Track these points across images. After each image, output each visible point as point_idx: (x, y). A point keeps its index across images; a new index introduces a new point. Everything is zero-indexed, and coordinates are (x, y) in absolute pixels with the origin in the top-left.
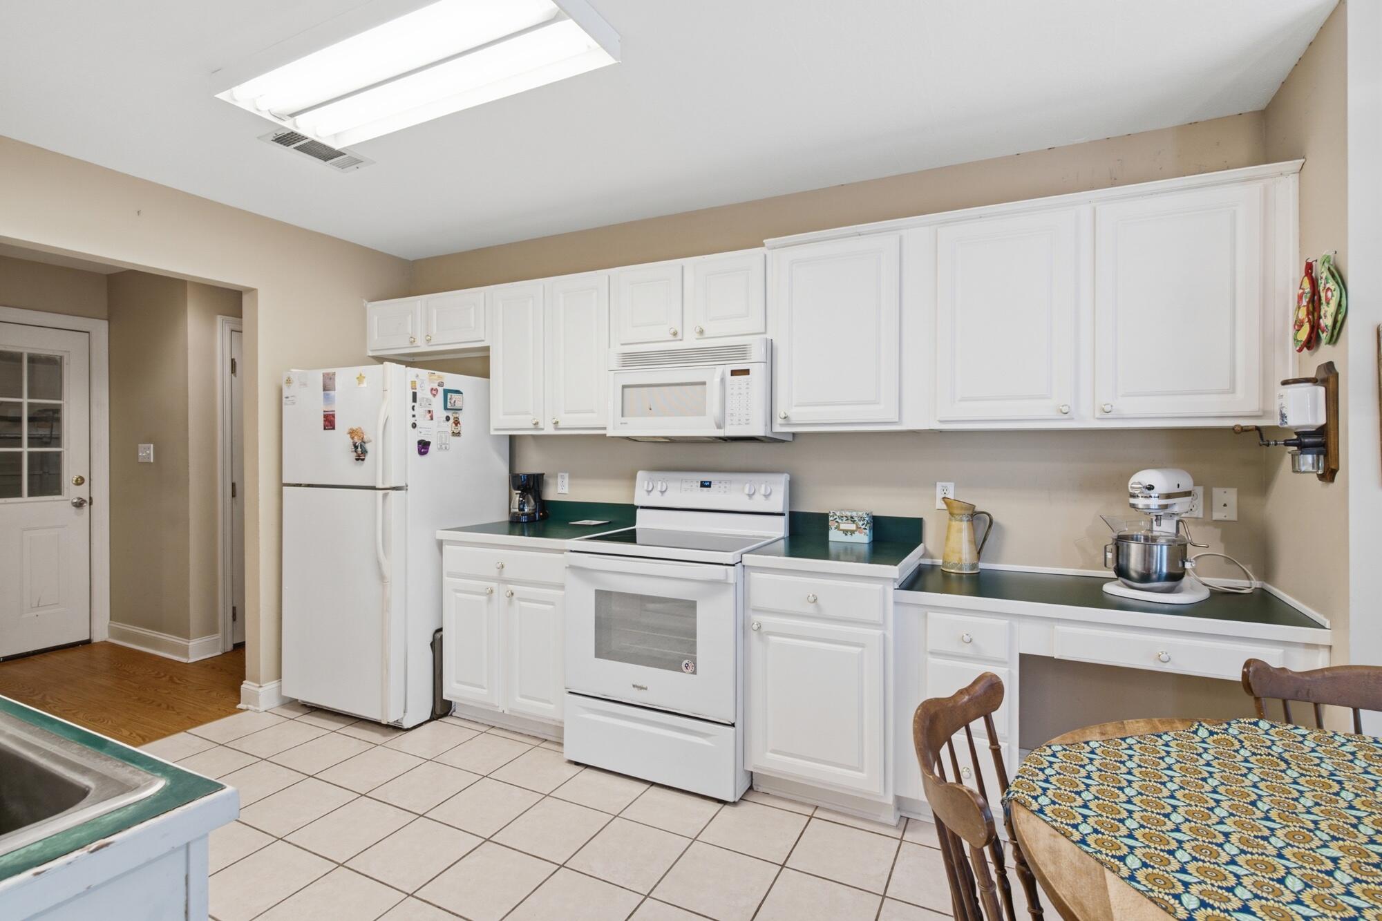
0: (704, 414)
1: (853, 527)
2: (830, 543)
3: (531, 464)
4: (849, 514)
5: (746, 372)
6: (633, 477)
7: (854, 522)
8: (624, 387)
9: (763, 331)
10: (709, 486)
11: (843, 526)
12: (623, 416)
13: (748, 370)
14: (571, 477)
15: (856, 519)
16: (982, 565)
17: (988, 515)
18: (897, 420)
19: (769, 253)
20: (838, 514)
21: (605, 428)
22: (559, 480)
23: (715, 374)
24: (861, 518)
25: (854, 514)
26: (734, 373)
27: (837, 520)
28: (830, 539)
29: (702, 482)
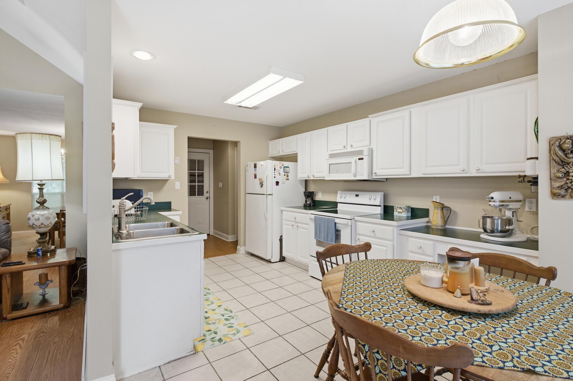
0: (351, 172)
1: (401, 211)
2: (394, 216)
3: (311, 189)
4: (400, 206)
5: (362, 159)
6: (336, 193)
7: (401, 209)
8: (330, 164)
9: (369, 145)
10: (358, 196)
11: (398, 210)
12: (329, 173)
13: (363, 158)
14: (322, 193)
15: (402, 208)
16: (447, 226)
17: (449, 208)
18: (409, 174)
19: (371, 119)
20: (397, 206)
21: (325, 177)
22: (319, 194)
23: (353, 159)
24: (404, 208)
25: (402, 206)
26: (359, 159)
27: (396, 208)
28: (394, 215)
29: (356, 195)
